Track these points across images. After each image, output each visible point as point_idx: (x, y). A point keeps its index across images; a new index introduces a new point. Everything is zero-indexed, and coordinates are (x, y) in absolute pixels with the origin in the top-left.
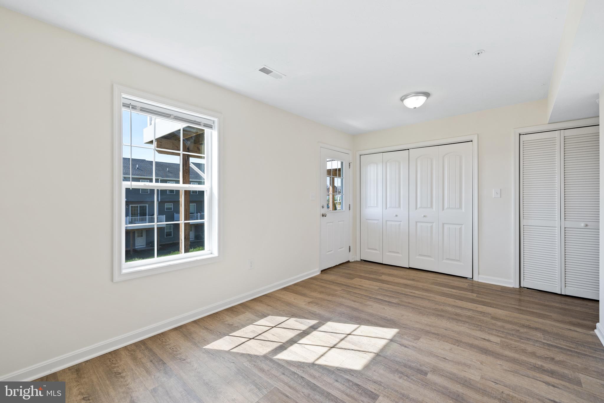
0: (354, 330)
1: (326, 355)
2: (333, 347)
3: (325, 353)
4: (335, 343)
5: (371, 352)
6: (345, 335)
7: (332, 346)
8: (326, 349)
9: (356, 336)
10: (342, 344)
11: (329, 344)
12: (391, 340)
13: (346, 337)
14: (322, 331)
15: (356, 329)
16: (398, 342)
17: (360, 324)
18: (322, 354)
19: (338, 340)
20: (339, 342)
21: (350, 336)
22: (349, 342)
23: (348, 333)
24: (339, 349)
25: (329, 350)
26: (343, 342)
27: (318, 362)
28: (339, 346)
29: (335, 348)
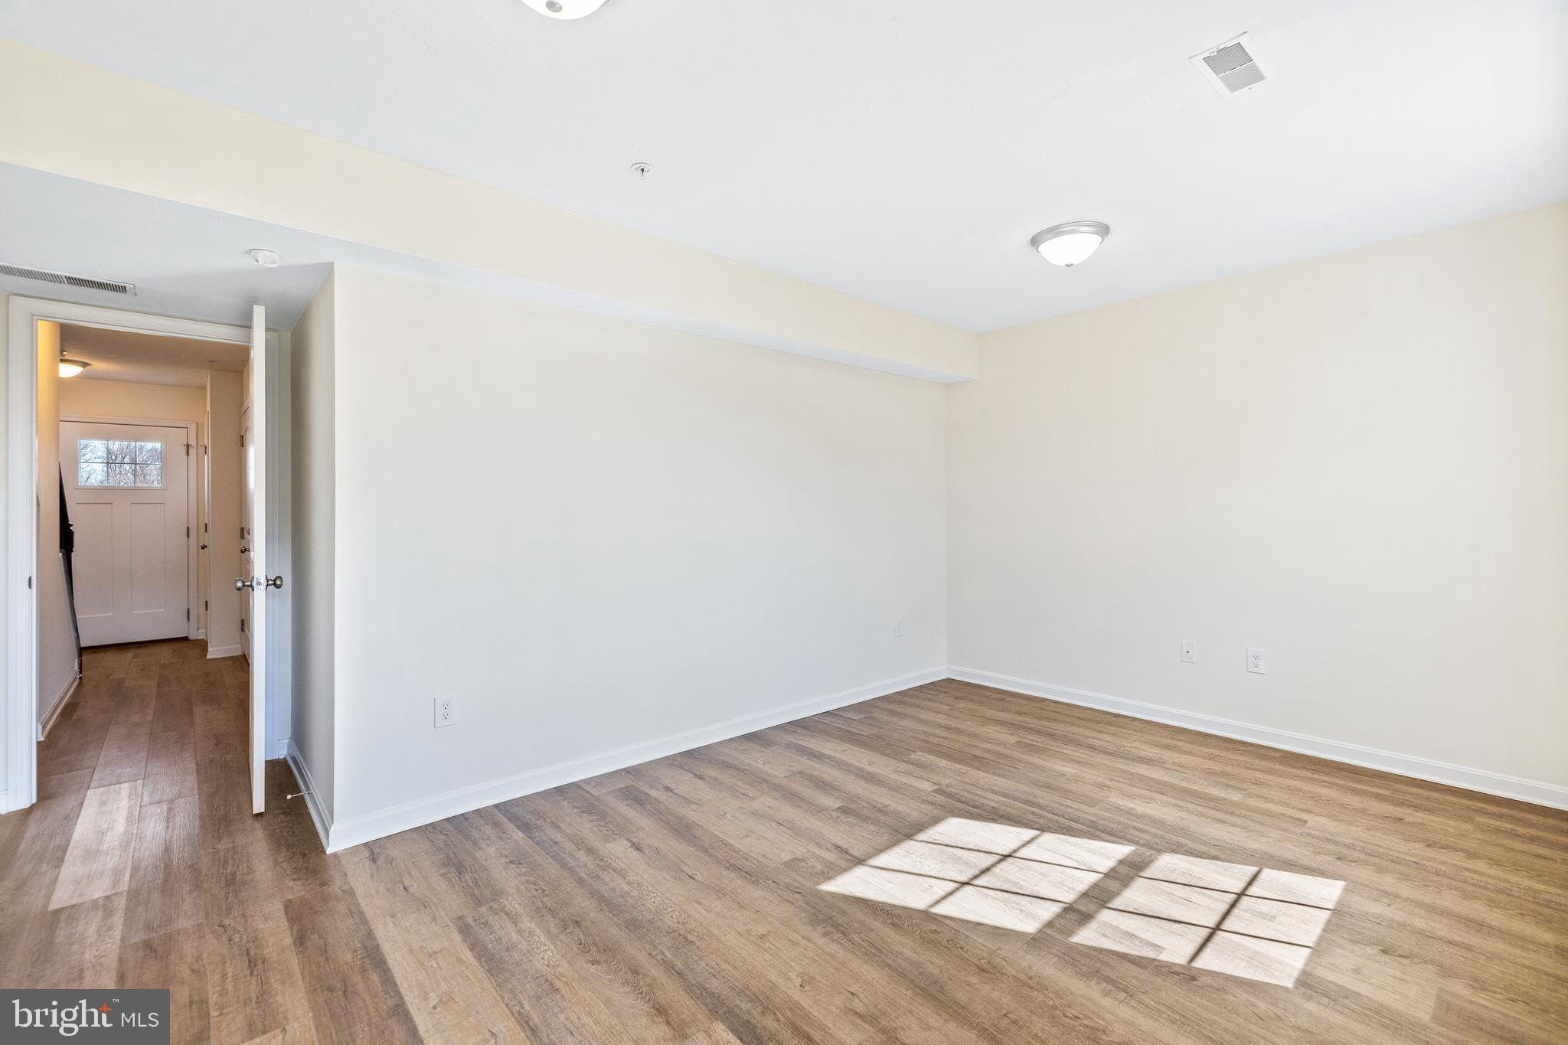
0: (950, 894)
1: (1022, 843)
2: (1006, 856)
3: (1023, 846)
4: (1004, 865)
5: (922, 841)
6: (977, 882)
7: (1011, 860)
8: (1022, 853)
9: (948, 878)
10: (986, 861)
11: (1017, 864)
12: (860, 862)
13: (976, 877)
14: (1048, 902)
15: (944, 898)
16: (848, 857)
17: (927, 915)
18: (1029, 845)
19: (997, 870)
20: (993, 865)
21: (964, 879)
22: (967, 864)
23: (968, 888)
24: (994, 851)
25: (1015, 851)
26: (984, 865)
27: (1033, 833)
28: (994, 859)
29: (1002, 855)
